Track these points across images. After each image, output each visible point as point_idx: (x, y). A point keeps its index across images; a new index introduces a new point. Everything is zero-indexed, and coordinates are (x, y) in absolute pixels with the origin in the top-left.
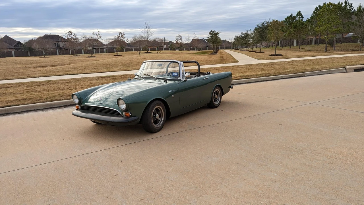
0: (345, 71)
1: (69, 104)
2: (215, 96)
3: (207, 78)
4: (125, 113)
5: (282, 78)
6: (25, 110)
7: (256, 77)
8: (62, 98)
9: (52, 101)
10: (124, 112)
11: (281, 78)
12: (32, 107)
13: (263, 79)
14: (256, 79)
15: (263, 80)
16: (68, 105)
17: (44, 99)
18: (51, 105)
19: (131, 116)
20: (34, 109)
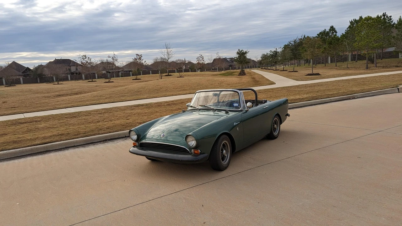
0: (397, 91)
1: (110, 138)
2: (274, 125)
3: (266, 107)
4: (194, 151)
5: (331, 101)
6: (64, 147)
7: (303, 101)
8: (100, 132)
9: (91, 135)
10: (192, 150)
11: (329, 101)
12: (71, 142)
13: (311, 103)
14: (303, 104)
15: (310, 104)
16: (108, 139)
17: (83, 134)
18: (91, 139)
19: (201, 154)
20: (73, 145)
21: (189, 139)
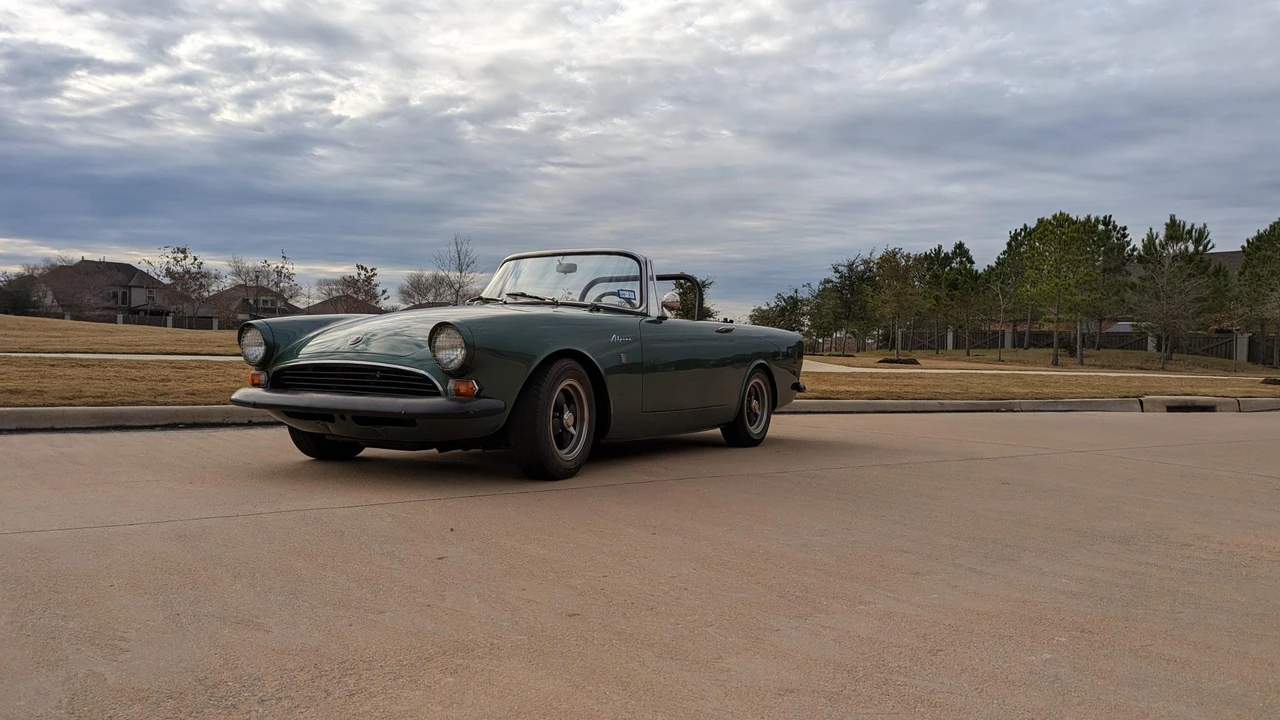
0: (1138, 406)
1: (190, 421)
2: (750, 402)
3: (728, 327)
4: (455, 385)
5: (942, 409)
6: (14, 427)
7: (858, 398)
8: (160, 399)
9: (123, 404)
10: (451, 379)
11: (938, 409)
12: (43, 416)
13: (881, 405)
14: (859, 404)
15: (880, 409)
16: (184, 421)
17: (93, 397)
18: (121, 415)
19: (478, 396)
20: (48, 426)
21: (442, 339)
